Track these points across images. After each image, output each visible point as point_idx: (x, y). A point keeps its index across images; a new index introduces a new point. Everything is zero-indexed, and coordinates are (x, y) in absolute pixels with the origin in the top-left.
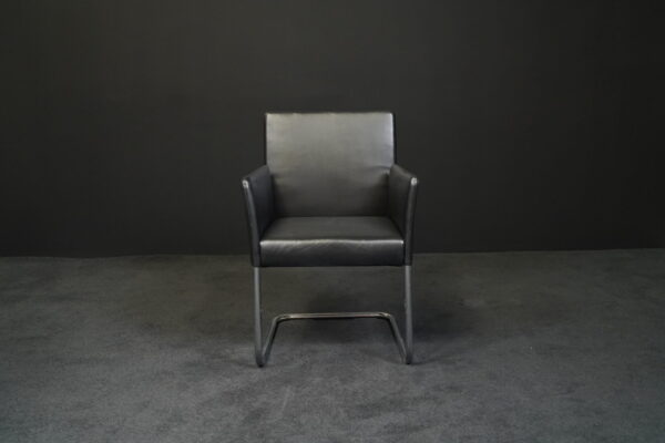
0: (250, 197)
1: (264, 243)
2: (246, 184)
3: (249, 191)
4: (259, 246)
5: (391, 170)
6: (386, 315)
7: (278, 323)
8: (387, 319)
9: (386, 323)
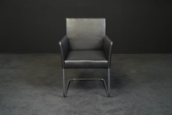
0: (61, 48)
1: (66, 61)
2: (60, 43)
3: (61, 46)
4: (64, 63)
5: (105, 37)
6: (102, 79)
7: (70, 82)
8: (103, 81)
9: (102, 82)
